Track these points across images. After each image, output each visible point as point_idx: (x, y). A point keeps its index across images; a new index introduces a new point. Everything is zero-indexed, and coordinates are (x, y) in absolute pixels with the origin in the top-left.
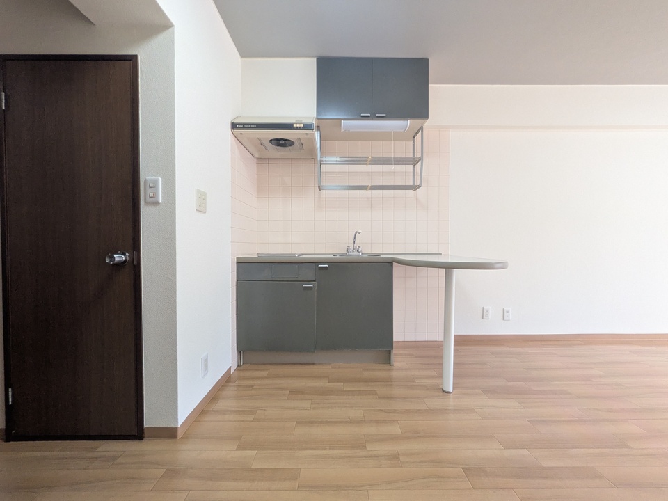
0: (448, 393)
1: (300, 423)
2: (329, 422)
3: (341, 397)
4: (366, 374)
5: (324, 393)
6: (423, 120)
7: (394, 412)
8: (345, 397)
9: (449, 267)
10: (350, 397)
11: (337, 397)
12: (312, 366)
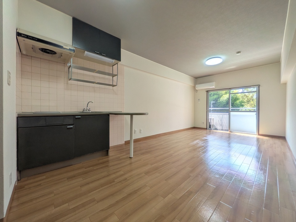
0: (132, 158)
1: (82, 186)
2: (95, 180)
3: (94, 172)
4: (100, 161)
5: (86, 173)
6: (118, 61)
7: (118, 168)
8: (97, 171)
9: (132, 115)
10: (99, 170)
11: (93, 172)
12: (71, 166)
